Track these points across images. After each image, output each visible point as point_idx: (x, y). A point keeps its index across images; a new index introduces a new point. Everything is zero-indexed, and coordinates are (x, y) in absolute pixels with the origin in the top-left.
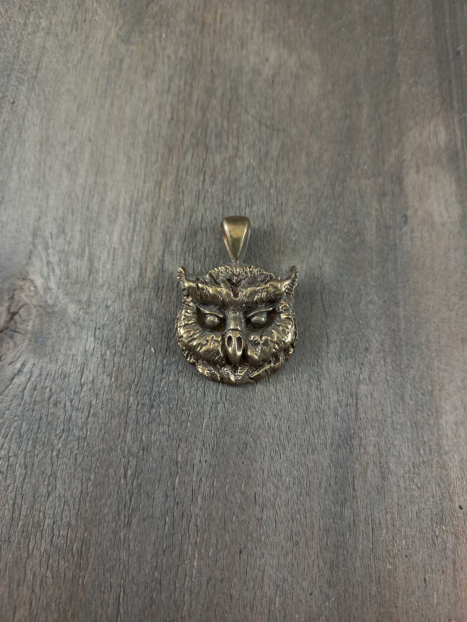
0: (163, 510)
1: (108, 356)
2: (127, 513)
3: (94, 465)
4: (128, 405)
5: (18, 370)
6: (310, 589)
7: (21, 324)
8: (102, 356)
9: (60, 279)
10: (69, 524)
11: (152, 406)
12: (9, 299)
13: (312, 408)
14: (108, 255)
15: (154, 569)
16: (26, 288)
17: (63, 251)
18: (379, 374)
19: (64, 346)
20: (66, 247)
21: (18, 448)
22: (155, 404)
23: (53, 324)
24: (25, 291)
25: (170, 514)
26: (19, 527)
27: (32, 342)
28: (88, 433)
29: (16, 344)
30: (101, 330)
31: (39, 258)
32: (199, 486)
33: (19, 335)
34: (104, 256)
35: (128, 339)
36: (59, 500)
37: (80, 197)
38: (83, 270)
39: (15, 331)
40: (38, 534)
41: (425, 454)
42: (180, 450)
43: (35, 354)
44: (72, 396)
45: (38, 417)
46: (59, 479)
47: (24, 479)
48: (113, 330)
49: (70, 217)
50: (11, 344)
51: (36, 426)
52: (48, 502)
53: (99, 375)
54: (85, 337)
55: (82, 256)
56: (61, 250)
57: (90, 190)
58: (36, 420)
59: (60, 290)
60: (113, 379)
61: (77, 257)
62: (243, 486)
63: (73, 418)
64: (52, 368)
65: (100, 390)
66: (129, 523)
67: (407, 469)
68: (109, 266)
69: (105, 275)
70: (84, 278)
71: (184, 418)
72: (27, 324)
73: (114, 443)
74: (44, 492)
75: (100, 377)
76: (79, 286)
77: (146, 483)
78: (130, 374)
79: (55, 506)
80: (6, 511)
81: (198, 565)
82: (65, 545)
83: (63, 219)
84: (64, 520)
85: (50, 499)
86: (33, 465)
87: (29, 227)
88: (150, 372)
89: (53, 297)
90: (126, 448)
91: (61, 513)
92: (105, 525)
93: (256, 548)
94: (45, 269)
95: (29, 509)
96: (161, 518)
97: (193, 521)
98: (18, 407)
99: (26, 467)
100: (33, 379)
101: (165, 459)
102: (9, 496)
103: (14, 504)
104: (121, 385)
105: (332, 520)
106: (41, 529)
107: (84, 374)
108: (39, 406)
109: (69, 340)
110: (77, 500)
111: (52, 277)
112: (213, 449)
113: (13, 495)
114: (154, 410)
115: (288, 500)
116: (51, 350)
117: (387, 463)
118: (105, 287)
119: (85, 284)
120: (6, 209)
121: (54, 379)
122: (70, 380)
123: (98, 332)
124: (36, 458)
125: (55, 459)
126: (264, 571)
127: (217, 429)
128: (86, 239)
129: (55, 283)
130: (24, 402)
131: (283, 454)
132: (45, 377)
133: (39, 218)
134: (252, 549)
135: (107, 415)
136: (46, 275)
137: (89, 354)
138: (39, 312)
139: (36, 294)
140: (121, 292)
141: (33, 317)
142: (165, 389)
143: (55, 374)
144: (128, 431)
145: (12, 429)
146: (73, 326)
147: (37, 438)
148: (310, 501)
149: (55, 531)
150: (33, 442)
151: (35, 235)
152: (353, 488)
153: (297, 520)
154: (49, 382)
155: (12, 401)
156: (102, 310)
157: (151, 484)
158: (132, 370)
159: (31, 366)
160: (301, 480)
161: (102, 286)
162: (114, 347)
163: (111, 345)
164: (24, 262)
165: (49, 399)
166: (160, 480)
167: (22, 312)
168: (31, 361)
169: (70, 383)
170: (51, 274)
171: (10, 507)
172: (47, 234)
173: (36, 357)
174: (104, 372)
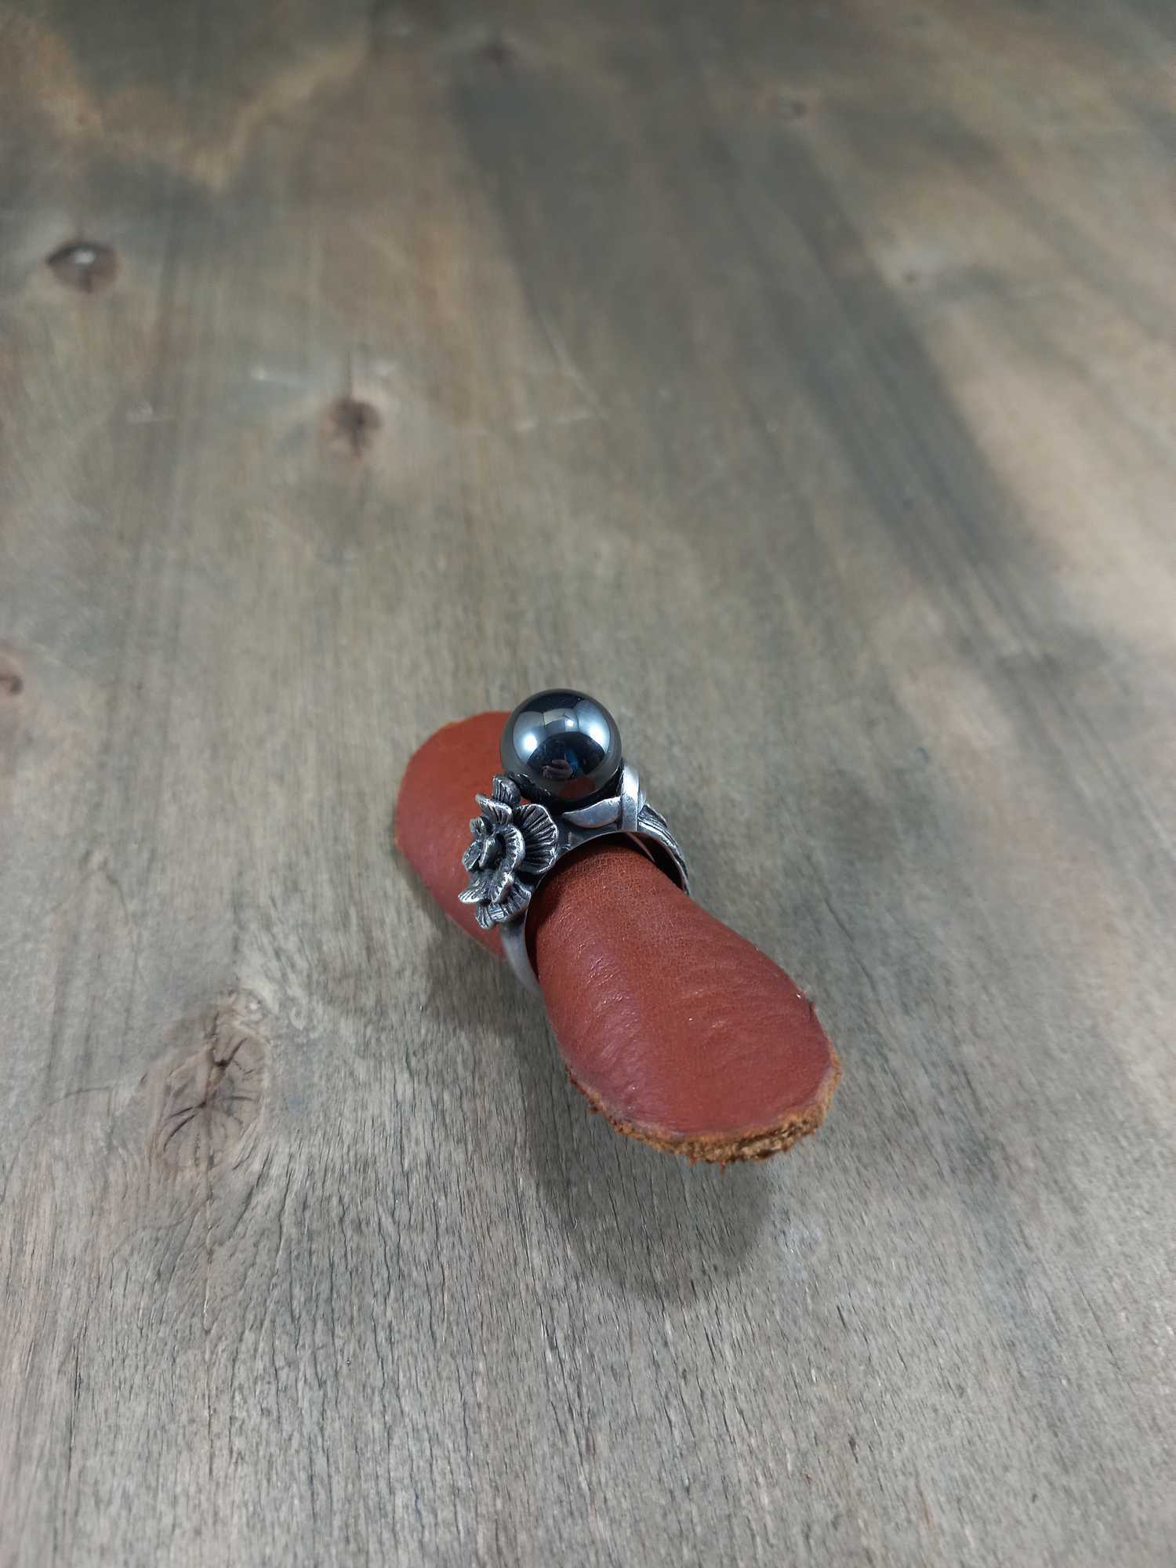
0: (657, 1398)
1: (447, 1104)
2: (580, 1426)
3: (477, 1340)
4: (516, 1193)
5: (257, 1177)
6: (1027, 1486)
7: (243, 1080)
8: (435, 1106)
9: (309, 976)
10: (455, 1491)
11: (569, 1182)
12: (206, 1037)
13: (889, 1112)
14: (399, 913)
15: (676, 1541)
16: (240, 1007)
17: (304, 924)
18: (986, 1019)
19: (348, 1103)
20: (309, 916)
21: (293, 1346)
22: (573, 1178)
23: (315, 1066)
24: (238, 1014)
25: (675, 1402)
26: (336, 1533)
27: (277, 1111)
28: (446, 1273)
29: (241, 1123)
30: (420, 1055)
31: (255, 946)
32: (719, 1324)
33: (245, 1103)
34: (391, 917)
35: (480, 1060)
36: (419, 1439)
37: (316, 823)
38: (355, 949)
39: (233, 1098)
40: (386, 1535)
41: (1131, 1144)
42: (654, 1259)
43: (290, 1133)
44: (391, 1201)
45: (325, 1264)
46: (404, 1391)
47: (323, 1413)
48: (445, 1048)
49: (303, 862)
50: (231, 1125)
51: (325, 1287)
52: (392, 1451)
53: (437, 1144)
54: (389, 1075)
55: (344, 926)
56: (300, 922)
57: (333, 809)
58: (322, 1273)
59: (315, 997)
60: (470, 1147)
61: (337, 929)
62: (809, 1300)
63: (405, 1248)
64: (334, 1154)
65: (447, 1174)
66: (591, 1449)
67: (1110, 1182)
68: (404, 934)
69: (401, 951)
70: (360, 966)
71: (642, 1190)
72: (256, 1077)
73: (509, 1280)
74: (376, 1430)
75: (443, 1148)
76: (352, 981)
77: (603, 1349)
78: (504, 1127)
79: (410, 1456)
80: (296, 1502)
81: (772, 1502)
82: (456, 1544)
83: (290, 867)
84: (438, 1485)
85: (396, 1441)
86: (336, 1373)
87: (221, 893)
88: (544, 1115)
89: (304, 1013)
90: (537, 1282)
91: (428, 1470)
92: (538, 1467)
93: (880, 1423)
94: (274, 964)
95: (350, 1481)
96: (657, 1416)
97: (729, 1403)
98: (273, 1254)
99: (322, 1384)
100: (295, 1187)
101: (628, 1286)
102: (295, 1464)
103: (311, 1478)
104: (491, 1154)
105: (1011, 1325)
106: (390, 1520)
107: (406, 1150)
108: (321, 1240)
109: (356, 1089)
110: (459, 1426)
111: (292, 976)
112: (721, 1239)
113: (303, 1456)
114: (575, 1190)
115: (910, 1305)
116: (321, 1118)
117: (1069, 1180)
118: (408, 973)
119: (364, 976)
120: (163, 870)
121: (342, 1175)
122: (380, 1170)
123: (413, 1061)
124: (339, 1357)
125: (385, 1348)
126: (917, 1475)
127: (718, 1197)
128: (347, 893)
129: (300, 985)
130: (286, 1241)
131: (866, 1213)
132: (322, 1174)
133: (240, 874)
134: (875, 1432)
135: (478, 1224)
136: (278, 975)
137: (407, 1108)
138: (278, 1051)
139: (264, 1016)
140: (442, 973)
141: (268, 1061)
142: (586, 1141)
143: (343, 1164)
144: (531, 1246)
145: (271, 1307)
146: (357, 1060)
147: (333, 1310)
148: (953, 1294)
149: (424, 1514)
150: (326, 1323)
151: (237, 905)
152: (1026, 1245)
153: (942, 1340)
154: (332, 1184)
155: (256, 1245)
156: (412, 1015)
157: (614, 1348)
158: (506, 1120)
159: (286, 1161)
160: (920, 1256)
161: (400, 973)
162: (456, 1080)
163: (449, 1078)
164: (226, 960)
165: (341, 1220)
166: (631, 1333)
167: (242, 1055)
168: (284, 1150)
169: (380, 1176)
170: (289, 970)
171: (304, 1488)
172: (263, 899)
173: (293, 1139)
174: (447, 1136)
